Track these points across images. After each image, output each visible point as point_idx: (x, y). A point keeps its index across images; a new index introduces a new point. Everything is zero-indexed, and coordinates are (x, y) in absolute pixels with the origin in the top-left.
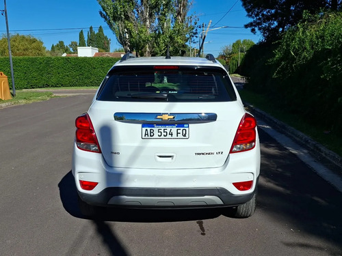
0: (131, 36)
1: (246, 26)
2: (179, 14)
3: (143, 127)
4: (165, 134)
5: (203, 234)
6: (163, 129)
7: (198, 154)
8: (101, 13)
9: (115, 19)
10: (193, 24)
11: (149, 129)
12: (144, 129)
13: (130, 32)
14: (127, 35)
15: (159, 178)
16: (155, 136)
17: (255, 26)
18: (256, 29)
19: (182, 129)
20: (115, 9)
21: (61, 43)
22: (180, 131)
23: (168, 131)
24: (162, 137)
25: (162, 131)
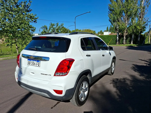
0: (119, 27)
2: (140, 17)
3: (28, 60)
5: (52, 108)
7: (42, 74)
8: (109, 20)
9: (114, 21)
10: (146, 21)
11: (29, 61)
12: (28, 61)
13: (119, 26)
14: (118, 27)
15: (28, 81)
16: (31, 64)
20: (114, 18)
21: (101, 31)
22: (37, 63)
23: (34, 63)
24: (32, 65)
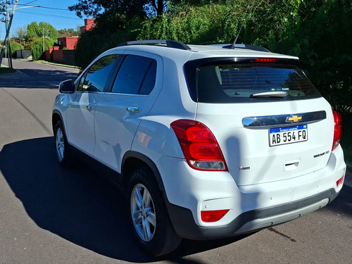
1: (71, 9)
4: (289, 138)
6: (287, 132)
7: (316, 156)
11: (276, 134)
12: (272, 134)
16: (282, 142)
17: (81, 9)
18: (82, 13)
19: (302, 130)
22: (301, 134)
23: (291, 134)
24: (287, 142)
25: (286, 135)
